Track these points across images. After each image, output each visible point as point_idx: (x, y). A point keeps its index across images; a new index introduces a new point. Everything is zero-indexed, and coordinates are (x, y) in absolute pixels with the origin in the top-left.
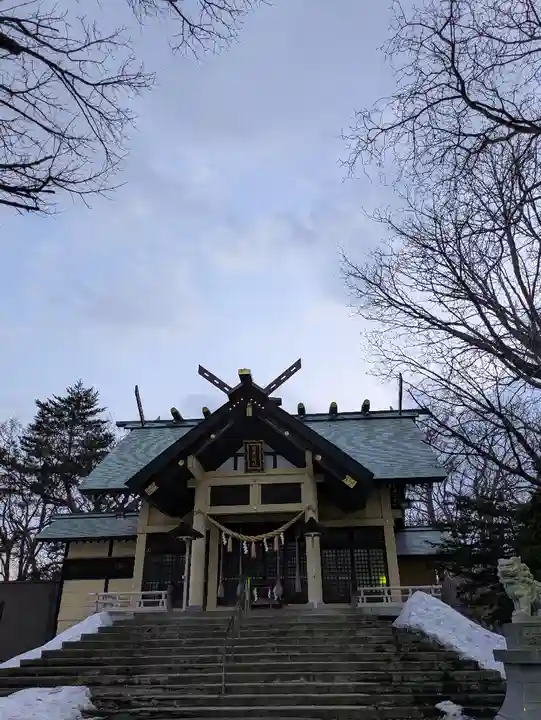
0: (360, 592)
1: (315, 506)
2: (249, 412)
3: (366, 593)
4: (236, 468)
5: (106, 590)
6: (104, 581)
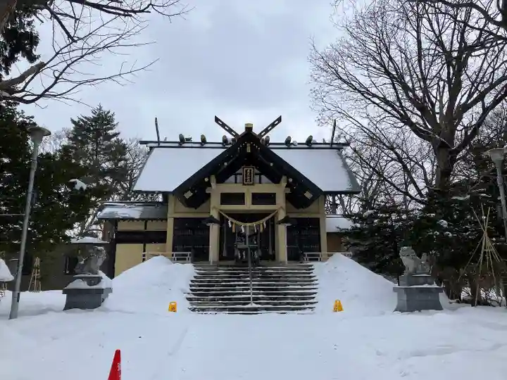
1: (284, 207)
2: (249, 150)
3: (308, 255)
5: (144, 250)
6: (142, 245)
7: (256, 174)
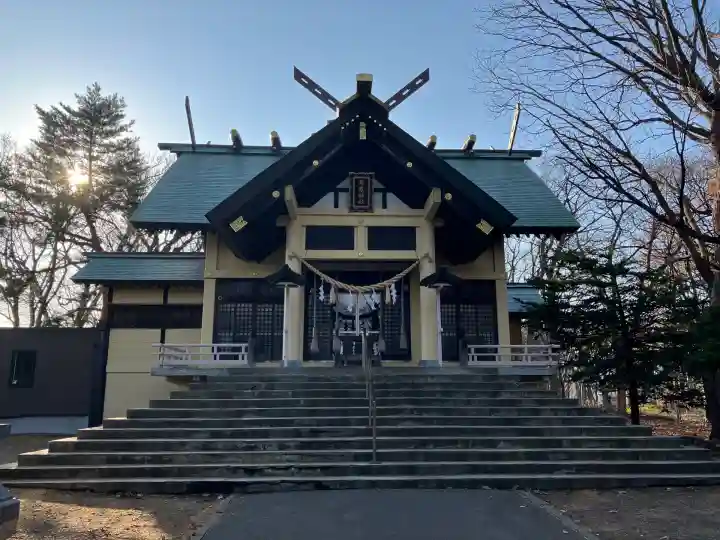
0: (470, 349)
1: (432, 255)
2: (363, 135)
3: (477, 350)
4: (336, 206)
5: (162, 341)
6: (159, 331)
7: (376, 190)
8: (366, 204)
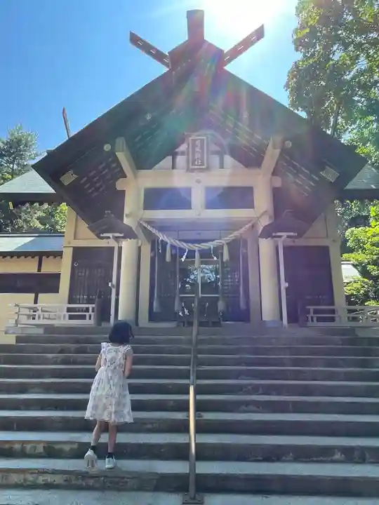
0: (308, 310)
3: (316, 312)
4: (174, 167)
5: (36, 302)
8: (202, 164)
